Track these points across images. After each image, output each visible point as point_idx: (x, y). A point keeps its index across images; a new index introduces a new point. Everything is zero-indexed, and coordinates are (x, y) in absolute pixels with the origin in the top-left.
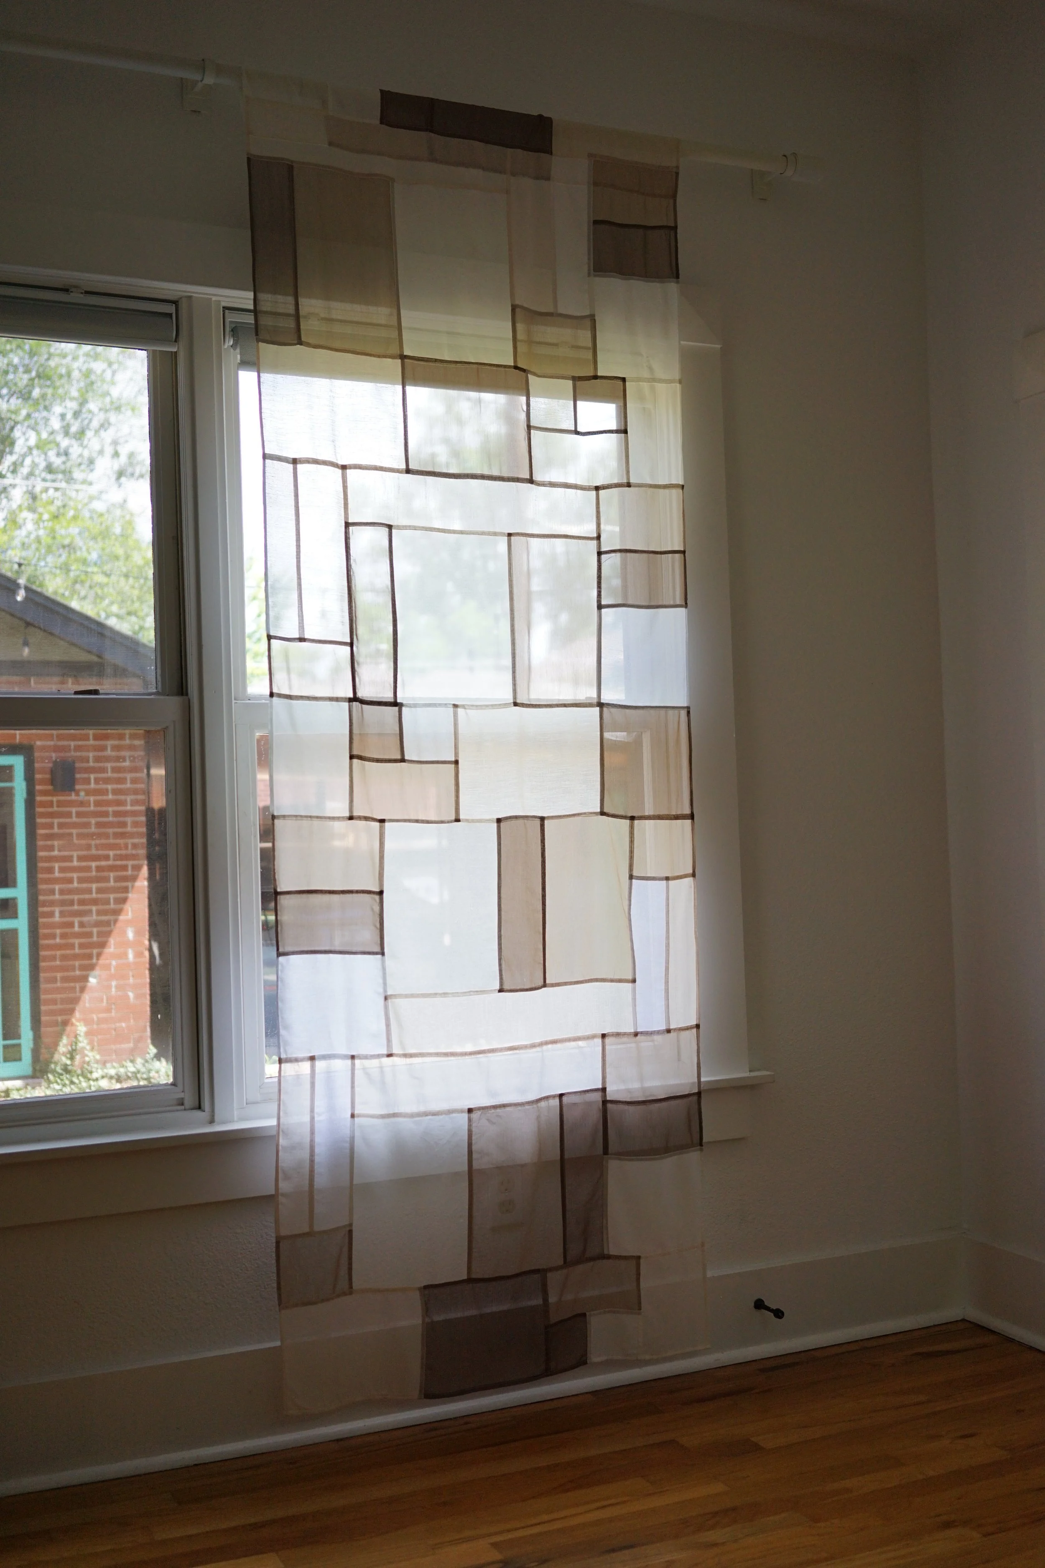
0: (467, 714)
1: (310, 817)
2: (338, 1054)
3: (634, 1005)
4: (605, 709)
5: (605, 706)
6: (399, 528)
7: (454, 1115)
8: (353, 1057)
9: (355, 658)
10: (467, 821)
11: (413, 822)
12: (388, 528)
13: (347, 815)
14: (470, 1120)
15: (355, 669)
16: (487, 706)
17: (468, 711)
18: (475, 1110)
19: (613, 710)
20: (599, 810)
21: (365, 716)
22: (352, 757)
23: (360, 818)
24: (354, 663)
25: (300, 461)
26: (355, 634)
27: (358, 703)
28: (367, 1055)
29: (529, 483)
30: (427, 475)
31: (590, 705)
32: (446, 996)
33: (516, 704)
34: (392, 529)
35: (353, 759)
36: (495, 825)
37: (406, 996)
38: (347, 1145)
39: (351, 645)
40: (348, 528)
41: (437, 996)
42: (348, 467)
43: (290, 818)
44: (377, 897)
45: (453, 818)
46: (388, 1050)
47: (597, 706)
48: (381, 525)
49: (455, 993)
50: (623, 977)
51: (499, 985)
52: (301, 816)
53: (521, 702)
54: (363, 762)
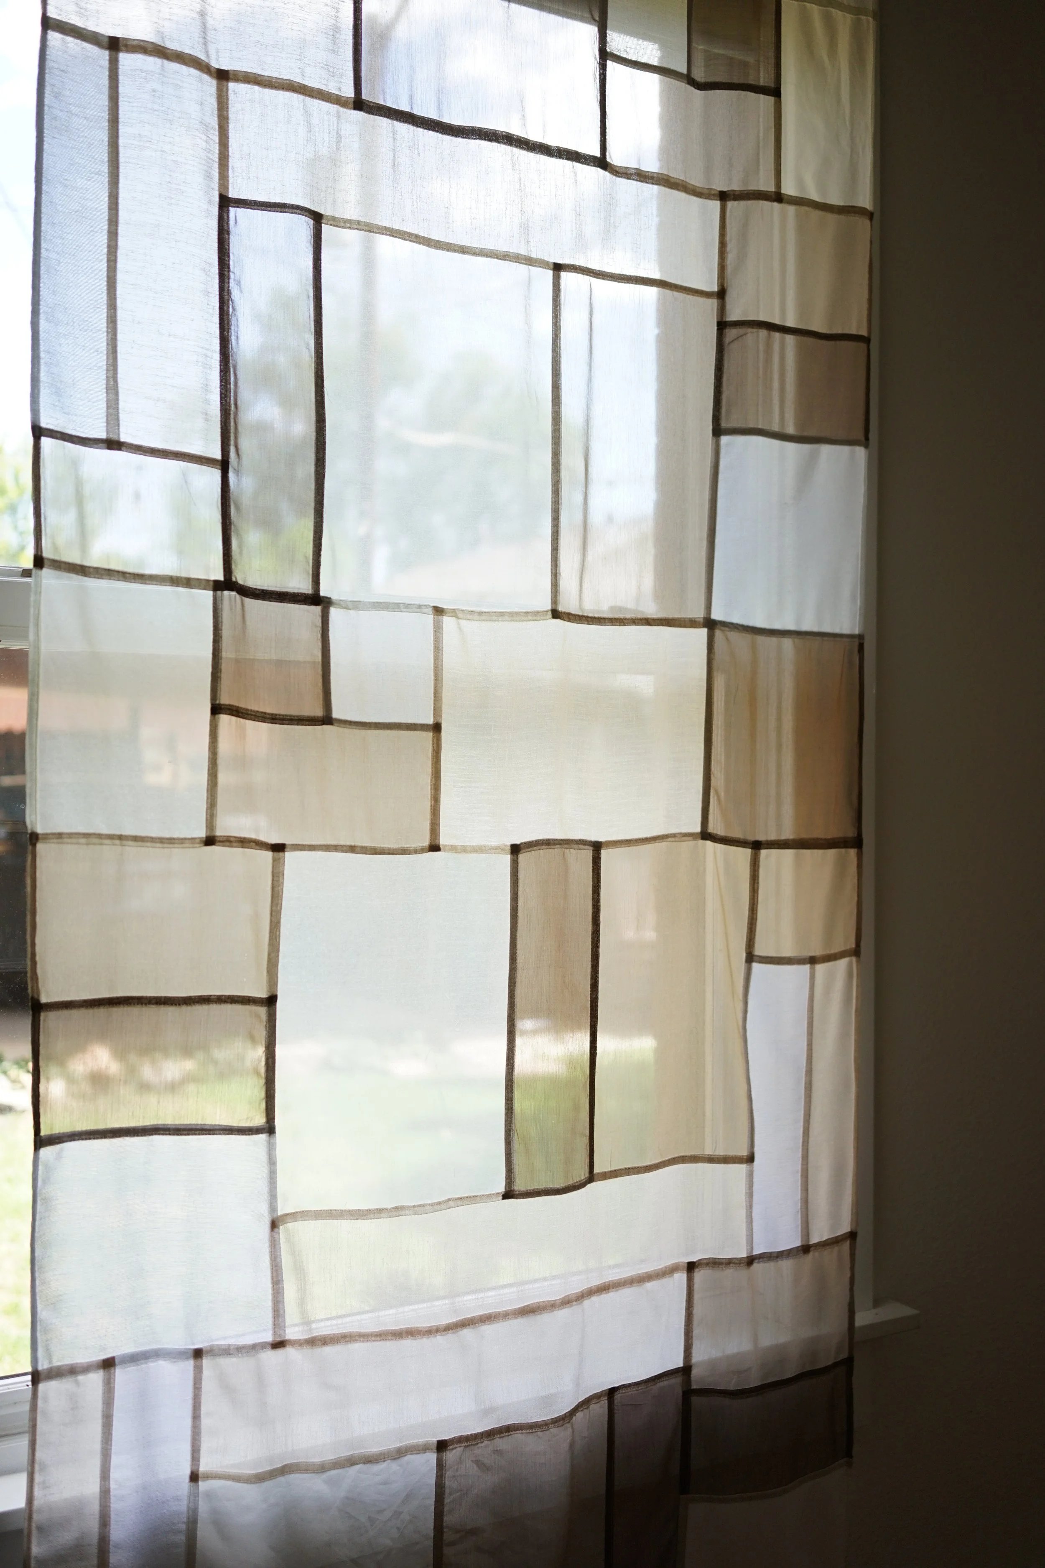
0: (460, 628)
1: (121, 837)
2: (166, 1349)
3: (750, 1206)
4: (718, 633)
5: (718, 626)
6: (338, 223)
7: (409, 1458)
8: (198, 1354)
9: (231, 495)
10: (453, 849)
11: (343, 851)
12: (314, 220)
13: (202, 834)
14: (440, 1465)
15: (230, 519)
16: (501, 614)
17: (463, 623)
18: (452, 1444)
19: (733, 635)
20: (698, 829)
21: (248, 623)
22: (216, 709)
23: (230, 842)
24: (229, 506)
25: (126, 46)
26: (232, 442)
27: (233, 593)
28: (229, 1345)
29: (598, 166)
30: (397, 120)
31: (691, 623)
32: (401, 1213)
33: (556, 614)
34: (321, 223)
35: (220, 713)
36: (508, 858)
37: (318, 1215)
38: (181, 1538)
39: (224, 465)
40: (225, 209)
41: (382, 1215)
42: (231, 76)
43: (74, 840)
44: (262, 1011)
45: (426, 843)
46: (275, 1334)
47: (704, 626)
48: (298, 211)
49: (419, 1206)
50: (732, 1153)
51: (504, 1183)
52: (100, 836)
53: (567, 611)
54: (242, 720)
